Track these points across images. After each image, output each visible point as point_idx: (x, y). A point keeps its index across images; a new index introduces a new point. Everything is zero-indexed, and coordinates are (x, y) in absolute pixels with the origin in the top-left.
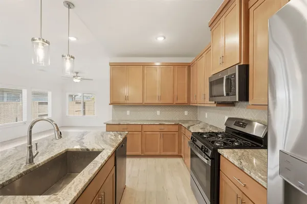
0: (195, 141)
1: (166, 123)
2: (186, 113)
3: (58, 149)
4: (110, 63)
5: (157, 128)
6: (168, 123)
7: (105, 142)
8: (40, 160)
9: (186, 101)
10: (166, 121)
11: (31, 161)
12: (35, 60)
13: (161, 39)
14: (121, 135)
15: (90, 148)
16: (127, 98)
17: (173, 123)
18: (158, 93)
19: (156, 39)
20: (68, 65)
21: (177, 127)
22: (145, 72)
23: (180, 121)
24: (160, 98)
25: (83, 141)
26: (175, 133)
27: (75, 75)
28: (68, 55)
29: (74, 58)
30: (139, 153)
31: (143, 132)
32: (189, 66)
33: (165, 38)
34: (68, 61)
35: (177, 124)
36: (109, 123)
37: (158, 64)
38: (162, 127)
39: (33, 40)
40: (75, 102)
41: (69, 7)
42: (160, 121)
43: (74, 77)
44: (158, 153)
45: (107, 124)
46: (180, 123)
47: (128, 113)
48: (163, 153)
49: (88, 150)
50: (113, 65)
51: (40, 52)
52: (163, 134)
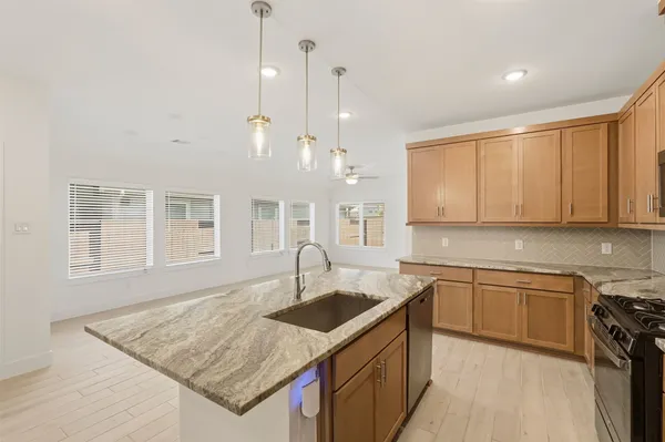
0: (603, 315)
1: (536, 270)
2: (606, 248)
3: (326, 289)
4: (407, 145)
5: (513, 280)
6: (540, 271)
7: (393, 289)
8: (307, 297)
9: (602, 216)
10: (537, 265)
11: (298, 297)
12: (301, 165)
13: (514, 77)
14: (422, 281)
15: (368, 293)
16: (441, 211)
17: (558, 272)
18: (517, 199)
19: (503, 78)
20: (338, 163)
21: (570, 281)
22: (483, 153)
23: (581, 268)
24: (523, 209)
25: (359, 283)
26: (566, 296)
27: (349, 171)
28: (339, 149)
29: (345, 151)
30: (468, 328)
31: (476, 283)
32: (613, 124)
33: (525, 72)
34: (338, 157)
35: (570, 276)
36: (405, 260)
37: (519, 130)
38: (526, 278)
39: (299, 139)
40: (349, 220)
41: (339, 74)
42: (518, 263)
43: (347, 175)
44: (514, 337)
45: (402, 263)
46: (580, 273)
47: (445, 242)
48: (526, 340)
49: (364, 295)
50: (413, 148)
51: (306, 153)
52: (528, 296)
